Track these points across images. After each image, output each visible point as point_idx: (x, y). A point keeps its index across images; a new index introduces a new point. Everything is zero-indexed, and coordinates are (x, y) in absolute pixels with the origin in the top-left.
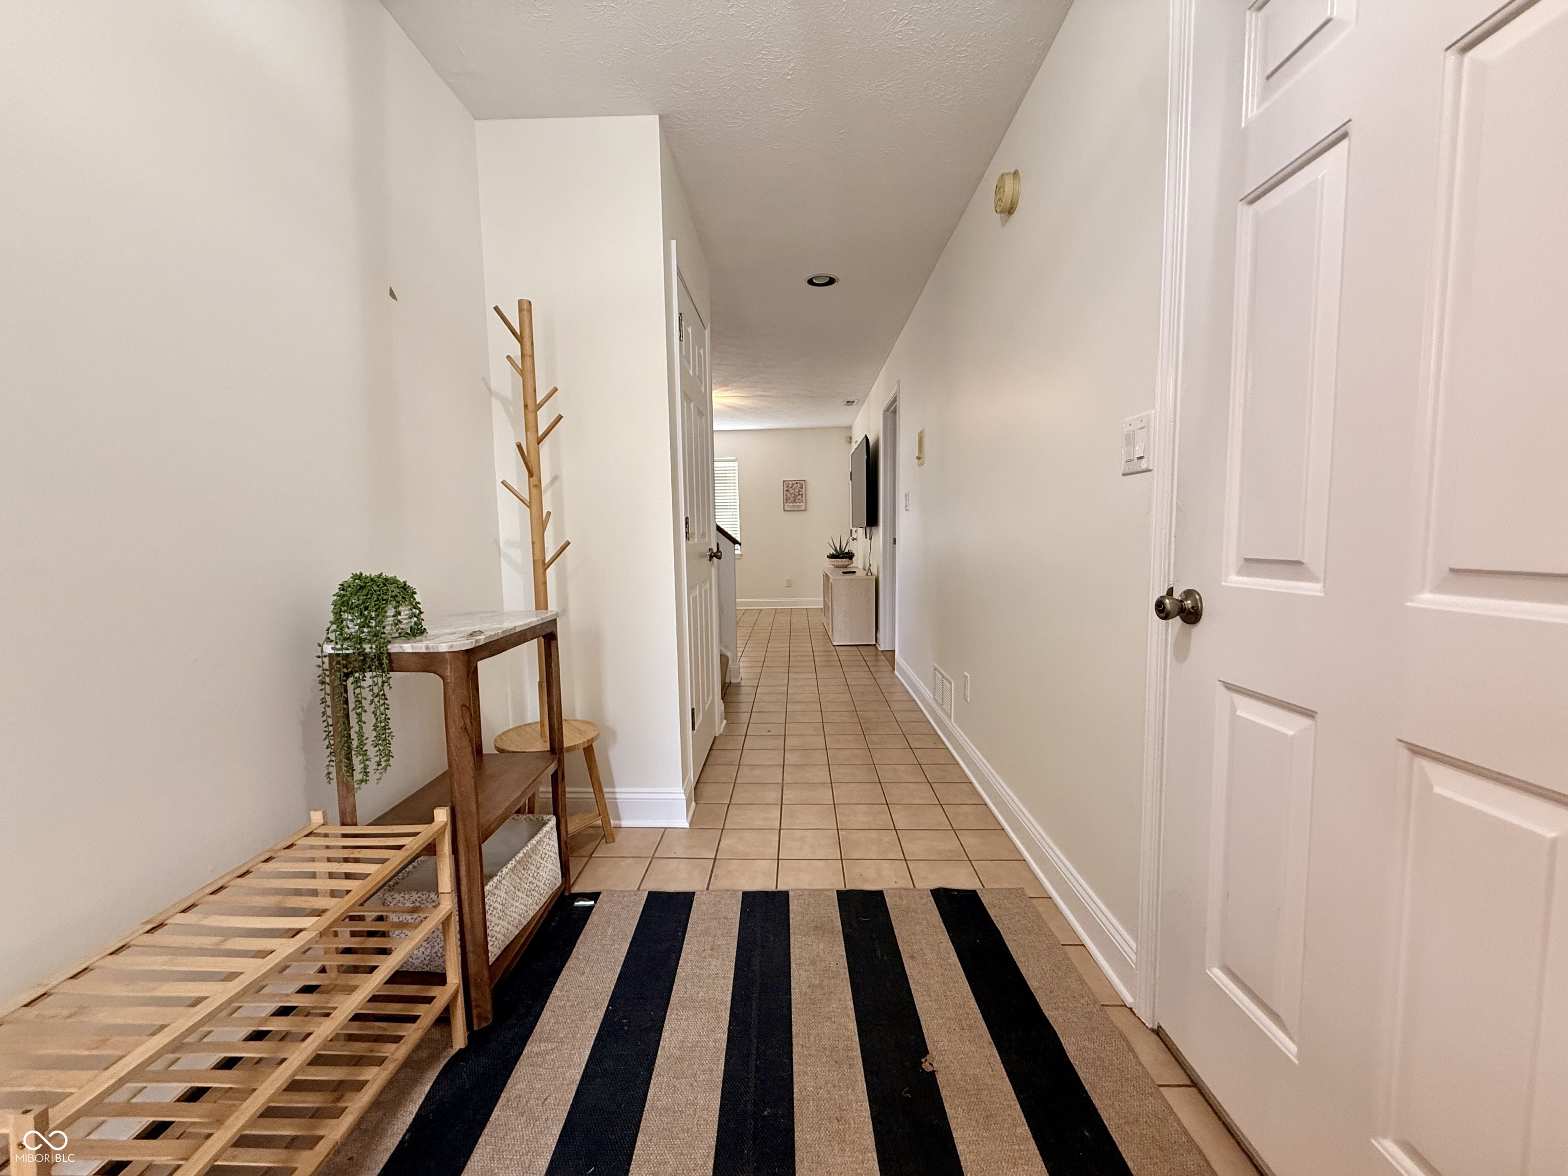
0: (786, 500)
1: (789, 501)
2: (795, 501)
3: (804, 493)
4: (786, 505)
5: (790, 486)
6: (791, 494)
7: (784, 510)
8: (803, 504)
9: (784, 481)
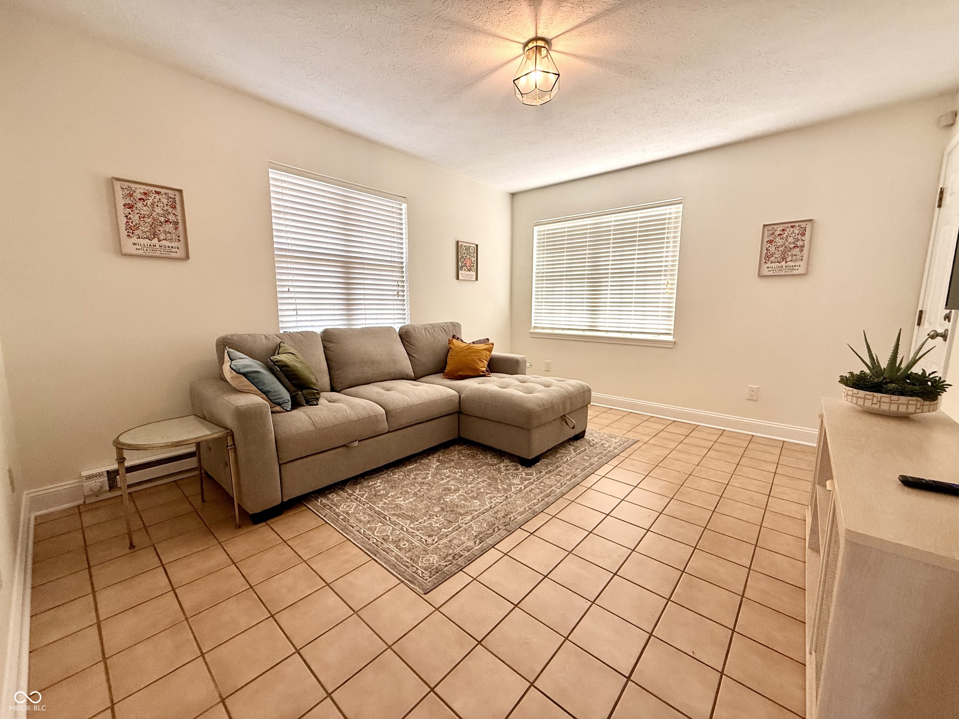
0: (767, 257)
1: (772, 259)
2: (784, 259)
3: (806, 243)
4: (765, 266)
5: (778, 232)
6: (777, 248)
7: (760, 276)
8: (803, 264)
9: (765, 226)
